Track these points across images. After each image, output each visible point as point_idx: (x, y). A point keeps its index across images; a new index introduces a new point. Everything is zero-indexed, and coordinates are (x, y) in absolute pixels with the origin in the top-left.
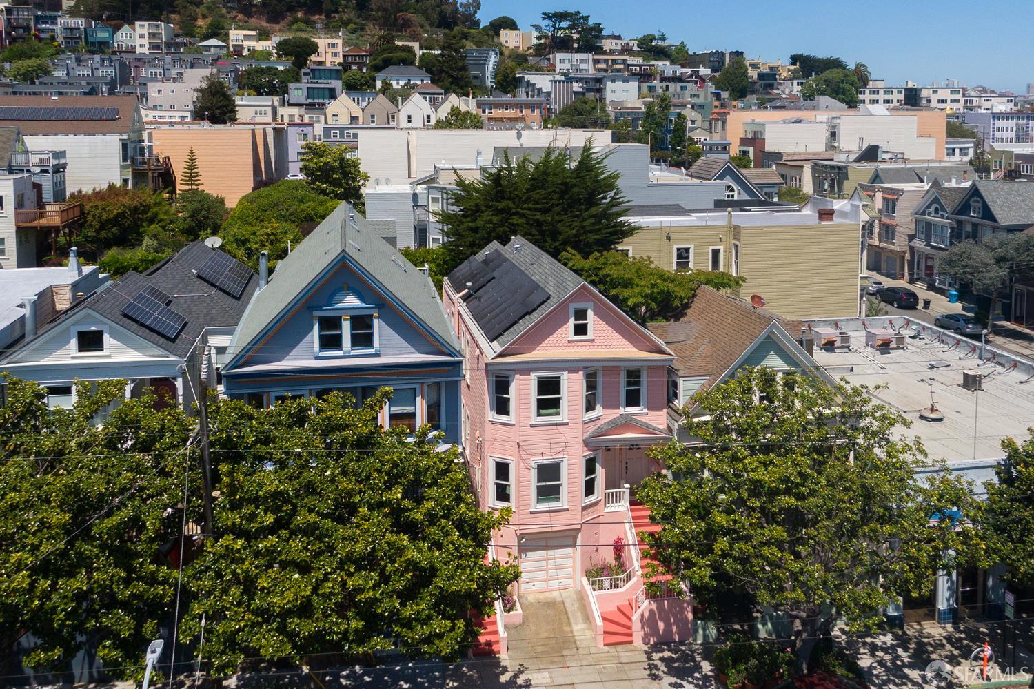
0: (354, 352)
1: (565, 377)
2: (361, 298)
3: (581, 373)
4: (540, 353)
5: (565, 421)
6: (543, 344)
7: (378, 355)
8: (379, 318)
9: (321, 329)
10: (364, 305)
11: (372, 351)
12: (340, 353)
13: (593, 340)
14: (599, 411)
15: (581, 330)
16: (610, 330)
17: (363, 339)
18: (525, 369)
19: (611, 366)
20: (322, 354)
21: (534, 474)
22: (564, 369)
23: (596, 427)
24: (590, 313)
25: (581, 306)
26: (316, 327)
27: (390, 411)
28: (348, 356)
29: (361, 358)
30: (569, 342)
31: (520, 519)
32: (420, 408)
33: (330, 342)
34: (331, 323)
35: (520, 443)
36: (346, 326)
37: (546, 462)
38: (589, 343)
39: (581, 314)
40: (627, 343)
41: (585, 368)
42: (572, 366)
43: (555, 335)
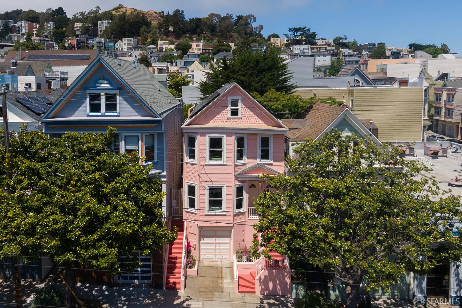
0: (107, 114)
1: (225, 138)
2: (111, 84)
3: (234, 137)
4: (214, 123)
5: (225, 163)
6: (214, 120)
7: (119, 116)
8: (120, 95)
9: (91, 100)
10: (112, 88)
11: (116, 114)
12: (100, 114)
13: (241, 118)
14: (245, 160)
15: (235, 112)
16: (251, 113)
17: (111, 107)
18: (203, 133)
19: (252, 134)
20: (90, 114)
21: (207, 193)
22: (224, 133)
23: (243, 169)
24: (240, 103)
25: (235, 98)
26: (88, 99)
27: (125, 147)
28: (103, 115)
29: (110, 116)
30: (228, 119)
31: (199, 218)
32: (141, 147)
33: (95, 108)
34: (95, 97)
35: (200, 175)
36: (103, 99)
37: (214, 186)
38: (239, 120)
39: (235, 103)
40: (260, 121)
41: (236, 133)
42: (229, 132)
43: (220, 115)
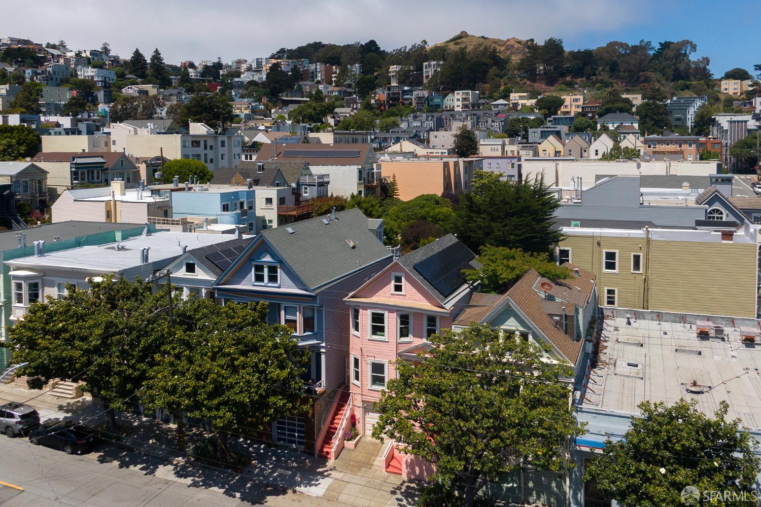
0: (269, 285)
1: (386, 314)
2: (273, 257)
3: (395, 314)
4: (376, 299)
5: (387, 340)
6: (377, 294)
7: (279, 287)
8: (280, 268)
9: (256, 270)
10: (273, 261)
11: (276, 285)
12: (263, 284)
13: (405, 295)
14: (410, 338)
15: (398, 288)
16: (415, 290)
17: (273, 279)
18: (366, 306)
19: (419, 313)
20: (255, 284)
21: (370, 368)
22: (386, 309)
23: (408, 347)
24: (403, 279)
25: (398, 274)
26: (253, 270)
27: (285, 317)
28: (266, 286)
29: (271, 288)
30: (392, 294)
31: (362, 392)
32: (299, 318)
33: (259, 278)
34: (259, 268)
35: (363, 349)
36: (266, 270)
37: (376, 362)
38: (403, 297)
39: (398, 279)
40: (424, 299)
41: (397, 311)
42: (391, 309)
43: (383, 290)
